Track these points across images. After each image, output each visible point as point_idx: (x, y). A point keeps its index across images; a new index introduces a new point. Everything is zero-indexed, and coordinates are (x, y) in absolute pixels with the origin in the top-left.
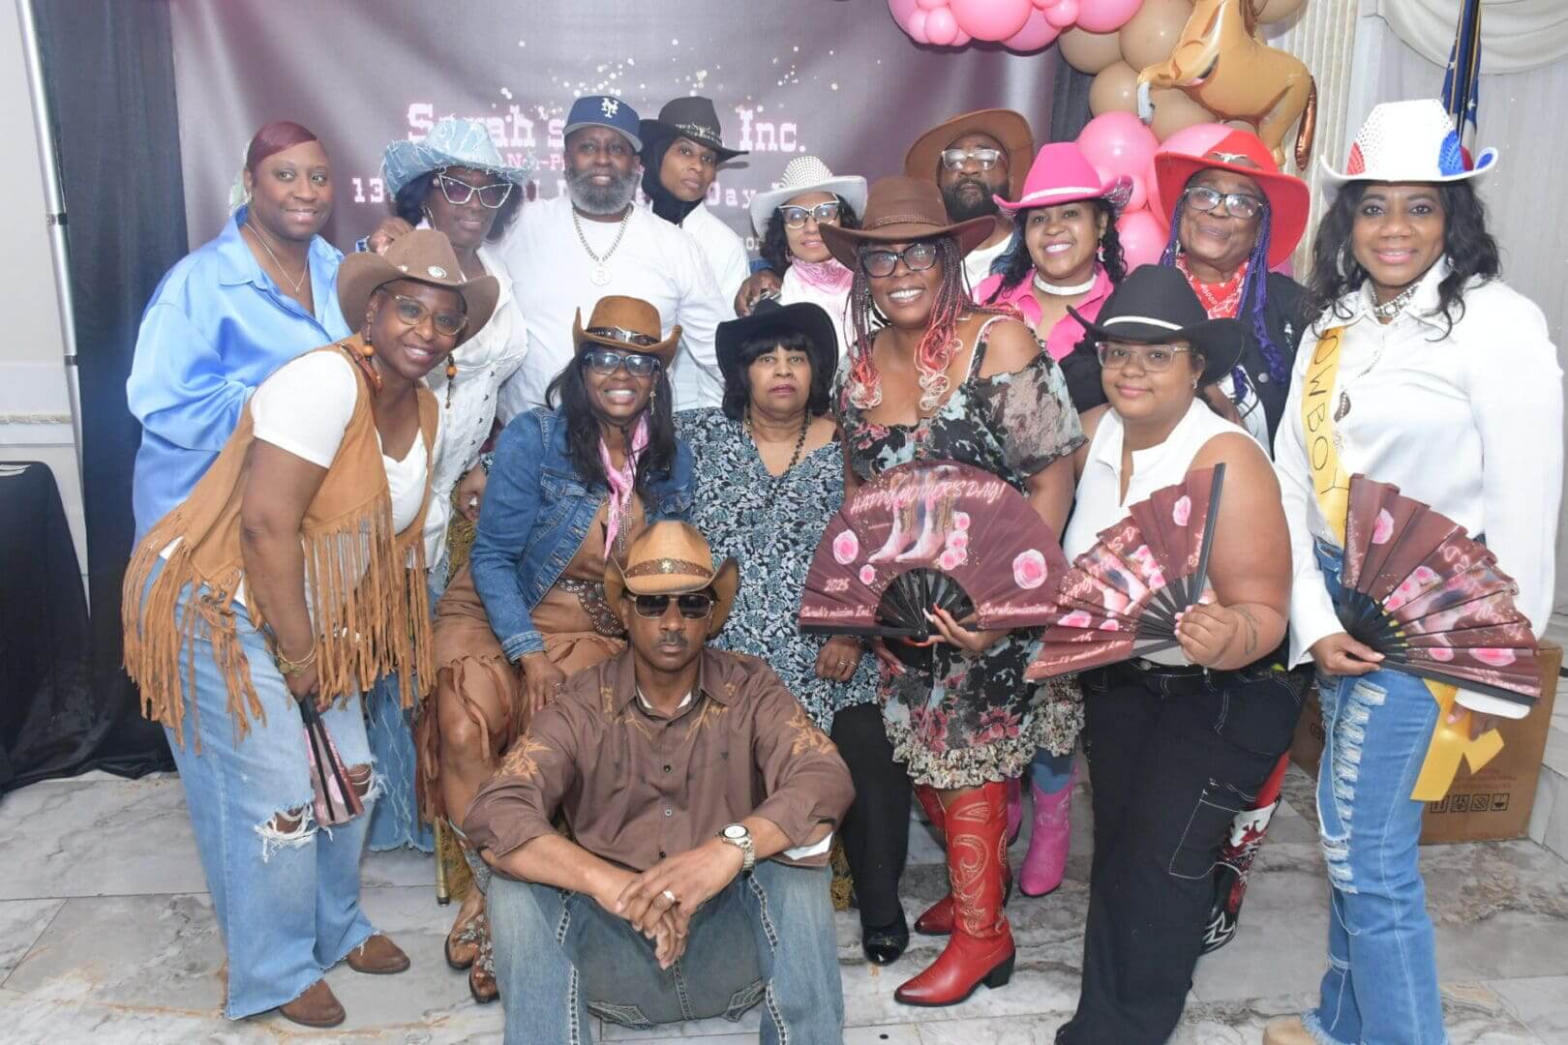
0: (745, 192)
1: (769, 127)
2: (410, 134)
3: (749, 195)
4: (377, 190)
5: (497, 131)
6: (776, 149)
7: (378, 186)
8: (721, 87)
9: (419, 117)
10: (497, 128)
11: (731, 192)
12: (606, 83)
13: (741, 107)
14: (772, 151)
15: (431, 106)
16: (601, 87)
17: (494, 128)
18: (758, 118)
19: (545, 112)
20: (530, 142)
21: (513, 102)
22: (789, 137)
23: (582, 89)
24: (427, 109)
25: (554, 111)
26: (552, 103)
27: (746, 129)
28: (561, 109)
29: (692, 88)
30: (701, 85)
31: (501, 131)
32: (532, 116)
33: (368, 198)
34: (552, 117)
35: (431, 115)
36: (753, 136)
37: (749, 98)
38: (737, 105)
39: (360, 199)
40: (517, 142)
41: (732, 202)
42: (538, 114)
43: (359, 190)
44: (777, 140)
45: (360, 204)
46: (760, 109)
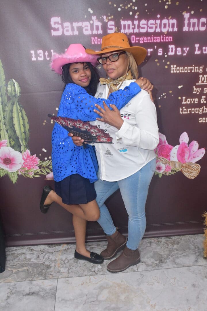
0: (185, 49)
1: (195, 20)
2: (52, 31)
3: (186, 50)
4: (40, 55)
5: (86, 28)
6: (197, 30)
7: (41, 53)
8: (177, 3)
9: (55, 23)
10: (87, 26)
11: (179, 49)
12: (131, 4)
13: (185, 12)
14: (196, 30)
15: (60, 18)
16: (129, 6)
17: (86, 26)
18: (192, 16)
19: (106, 18)
20: (100, 32)
21: (94, 14)
22: (203, 24)
23: (121, 7)
24: (58, 19)
25: (110, 18)
26: (109, 14)
27: (186, 22)
28: (113, 17)
29: (166, 5)
30: (170, 3)
31: (89, 28)
32: (102, 21)
33: (37, 59)
34: (109, 20)
35: (60, 22)
36: (189, 25)
37: (189, 7)
38: (184, 12)
39: (34, 59)
40: (95, 32)
41: (179, 53)
42: (104, 20)
43: (33, 55)
44: (198, 26)
45: (34, 61)
46: (192, 12)
